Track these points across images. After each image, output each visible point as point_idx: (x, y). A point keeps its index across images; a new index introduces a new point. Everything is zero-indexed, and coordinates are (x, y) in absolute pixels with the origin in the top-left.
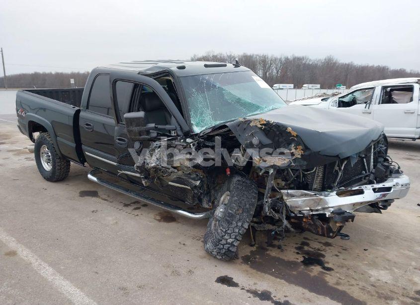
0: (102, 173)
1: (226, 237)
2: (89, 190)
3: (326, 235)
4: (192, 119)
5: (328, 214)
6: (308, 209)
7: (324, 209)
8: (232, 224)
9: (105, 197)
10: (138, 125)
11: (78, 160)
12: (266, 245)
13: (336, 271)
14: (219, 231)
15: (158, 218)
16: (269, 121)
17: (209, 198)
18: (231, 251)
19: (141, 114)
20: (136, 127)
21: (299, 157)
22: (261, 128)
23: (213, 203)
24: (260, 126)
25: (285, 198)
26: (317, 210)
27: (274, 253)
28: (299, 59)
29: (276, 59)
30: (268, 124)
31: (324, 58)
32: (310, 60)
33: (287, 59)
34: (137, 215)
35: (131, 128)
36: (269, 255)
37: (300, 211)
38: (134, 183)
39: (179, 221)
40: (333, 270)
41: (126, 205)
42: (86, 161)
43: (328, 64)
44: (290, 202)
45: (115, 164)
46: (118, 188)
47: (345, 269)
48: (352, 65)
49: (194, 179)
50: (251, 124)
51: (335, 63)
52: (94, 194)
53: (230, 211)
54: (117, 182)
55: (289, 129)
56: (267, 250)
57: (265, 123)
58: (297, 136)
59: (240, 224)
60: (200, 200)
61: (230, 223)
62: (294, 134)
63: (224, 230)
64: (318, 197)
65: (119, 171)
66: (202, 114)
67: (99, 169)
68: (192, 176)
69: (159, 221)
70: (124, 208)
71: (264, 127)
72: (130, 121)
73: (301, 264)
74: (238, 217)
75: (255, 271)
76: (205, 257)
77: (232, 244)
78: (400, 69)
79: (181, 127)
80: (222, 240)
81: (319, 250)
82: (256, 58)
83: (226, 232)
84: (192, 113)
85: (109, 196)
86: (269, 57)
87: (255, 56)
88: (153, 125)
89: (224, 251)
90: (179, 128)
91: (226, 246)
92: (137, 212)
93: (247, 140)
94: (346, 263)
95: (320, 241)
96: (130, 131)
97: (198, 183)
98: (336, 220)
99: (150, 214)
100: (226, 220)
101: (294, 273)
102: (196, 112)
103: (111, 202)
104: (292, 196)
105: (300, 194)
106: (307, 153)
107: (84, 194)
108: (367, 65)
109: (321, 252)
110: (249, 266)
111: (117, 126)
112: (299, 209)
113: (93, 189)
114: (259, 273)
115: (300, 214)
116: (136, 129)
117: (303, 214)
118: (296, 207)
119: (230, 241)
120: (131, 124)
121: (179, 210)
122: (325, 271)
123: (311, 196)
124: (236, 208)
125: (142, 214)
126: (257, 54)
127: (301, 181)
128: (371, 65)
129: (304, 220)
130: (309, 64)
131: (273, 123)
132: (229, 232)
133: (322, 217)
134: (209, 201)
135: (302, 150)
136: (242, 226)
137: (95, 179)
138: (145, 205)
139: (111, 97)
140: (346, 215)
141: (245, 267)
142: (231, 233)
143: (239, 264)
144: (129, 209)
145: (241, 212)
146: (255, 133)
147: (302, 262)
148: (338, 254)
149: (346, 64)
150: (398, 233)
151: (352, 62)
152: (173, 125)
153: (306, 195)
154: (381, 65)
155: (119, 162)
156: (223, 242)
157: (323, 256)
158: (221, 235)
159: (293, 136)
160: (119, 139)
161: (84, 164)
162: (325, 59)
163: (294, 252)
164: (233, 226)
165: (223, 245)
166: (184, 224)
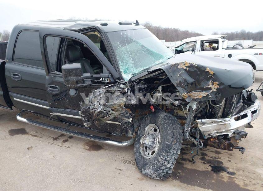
0: (28, 114)
1: (166, 163)
2: (17, 128)
3: (227, 149)
4: (120, 68)
5: (230, 135)
6: (216, 132)
7: (227, 131)
8: (170, 152)
9: (34, 133)
10: (76, 75)
11: (7, 106)
12: (181, 160)
13: (238, 174)
14: (160, 160)
15: (87, 147)
16: (192, 64)
17: (133, 129)
18: (169, 173)
19: (77, 65)
20: (74, 76)
21: (215, 90)
22: (185, 70)
23: (136, 133)
24: (185, 68)
25: (199, 125)
26: (222, 132)
27: (189, 166)
30: (191, 66)
34: (69, 147)
35: (69, 78)
36: (186, 168)
37: (209, 134)
38: (63, 121)
39: (105, 148)
40: (235, 174)
41: (55, 139)
42: (13, 105)
44: (202, 128)
45: (48, 108)
46: (48, 126)
47: (241, 172)
48: (160, 28)
49: (128, 118)
50: (179, 67)
52: (22, 131)
53: (167, 143)
54: (38, 118)
55: (208, 69)
56: (183, 164)
57: (189, 65)
58: (214, 74)
59: (175, 152)
60: (127, 132)
61: (168, 152)
62: (212, 73)
63: (164, 159)
64: (223, 123)
65: (51, 113)
66: (127, 63)
67: (25, 110)
68: (126, 115)
69: (89, 150)
70: (55, 142)
71: (188, 68)
72: (69, 71)
73: (212, 172)
74: (174, 146)
75: (185, 185)
76: (143, 179)
77: (170, 168)
78: (186, 31)
79: (112, 75)
80: (162, 167)
81: (215, 158)
83: (165, 160)
84: (120, 63)
85: (36, 132)
88: (88, 75)
89: (163, 174)
90: (110, 76)
91: (165, 171)
92: (67, 144)
93: (177, 80)
94: (238, 166)
95: (211, 151)
96: (67, 81)
97: (130, 120)
98: (237, 138)
99: (79, 145)
100: (166, 150)
101: (213, 181)
102: (122, 61)
103: (41, 137)
104: (204, 123)
105: (210, 122)
106: (222, 87)
107: (13, 132)
108: (168, 28)
109: (218, 160)
110: (179, 181)
111: (48, 75)
112: (209, 133)
113: (20, 127)
114: (190, 186)
115: (209, 136)
116: (73, 79)
117: (212, 136)
118: (207, 131)
119: (168, 166)
120: (70, 74)
121: (108, 140)
122: (231, 176)
123: (218, 122)
124: (172, 140)
125: (72, 146)
127: (208, 111)
128: (170, 28)
129: (212, 140)
131: (195, 65)
132: (168, 159)
133: (226, 137)
134: (133, 131)
135: (218, 85)
136: (177, 153)
137: (25, 120)
138: (71, 137)
139: (41, 51)
140: (242, 133)
141: (177, 182)
142: (170, 160)
143: (171, 181)
144: (60, 142)
145: (175, 142)
146: (182, 74)
147: (211, 170)
148: (230, 159)
149: (157, 27)
150: (250, 137)
151: (160, 26)
152: (105, 73)
153: (215, 122)
154: (175, 28)
155: (51, 106)
156: (164, 167)
157: (222, 163)
158: (162, 163)
159: (211, 75)
160: (51, 87)
161: (11, 108)
163: (201, 163)
164: (171, 154)
165: (163, 170)
166: (110, 151)
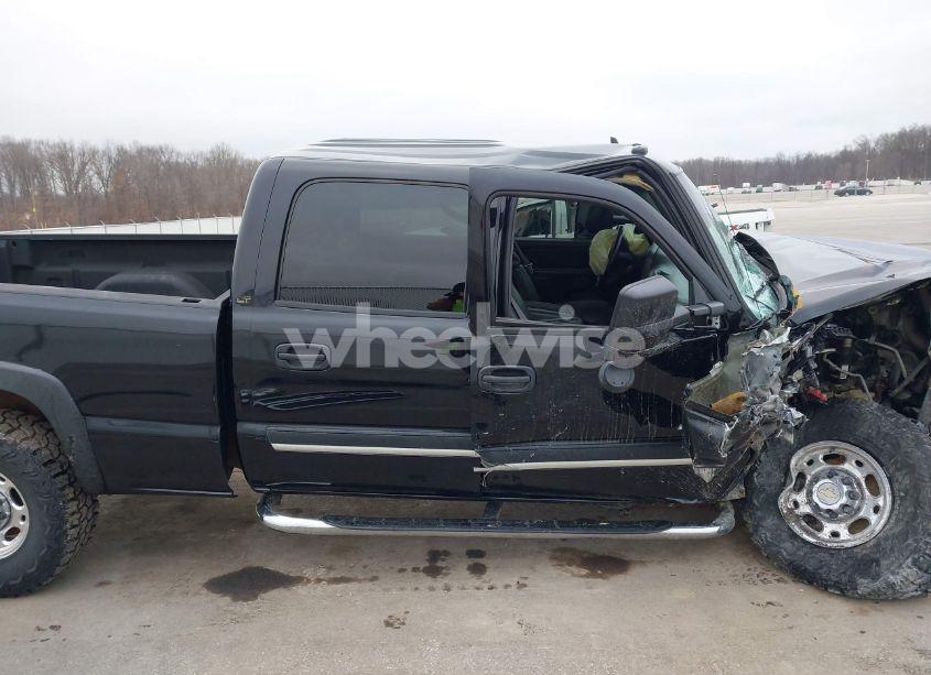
9: (319, 572)
10: (662, 316)
20: (657, 319)
28: (151, 151)
29: (94, 153)
31: (209, 149)
32: (178, 154)
33: (122, 152)
34: (522, 585)
41: (433, 572)
43: (219, 162)
51: (234, 161)
65: (477, 469)
69: (599, 576)
82: (39, 149)
85: (328, 568)
86: (76, 147)
87: (33, 146)
116: (655, 327)
126: (38, 139)
130: (177, 163)
138: (478, 554)
144: (463, 578)
160: (498, 372)
162: (212, 152)
